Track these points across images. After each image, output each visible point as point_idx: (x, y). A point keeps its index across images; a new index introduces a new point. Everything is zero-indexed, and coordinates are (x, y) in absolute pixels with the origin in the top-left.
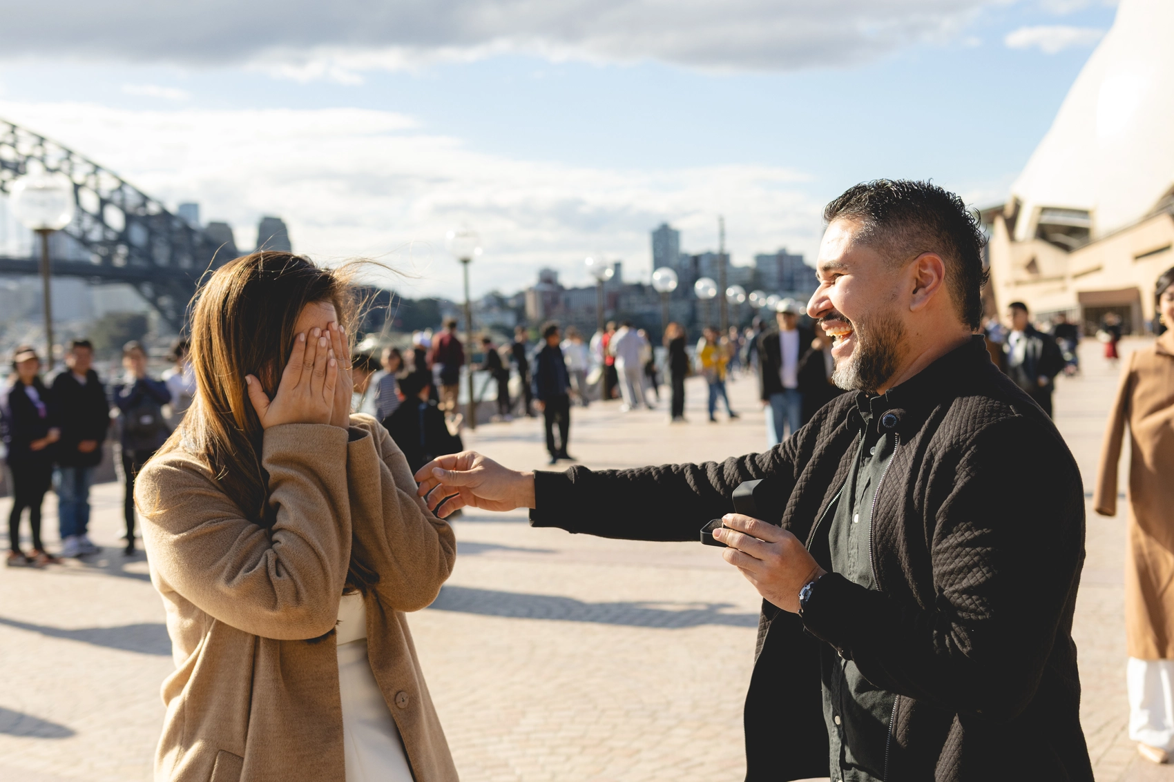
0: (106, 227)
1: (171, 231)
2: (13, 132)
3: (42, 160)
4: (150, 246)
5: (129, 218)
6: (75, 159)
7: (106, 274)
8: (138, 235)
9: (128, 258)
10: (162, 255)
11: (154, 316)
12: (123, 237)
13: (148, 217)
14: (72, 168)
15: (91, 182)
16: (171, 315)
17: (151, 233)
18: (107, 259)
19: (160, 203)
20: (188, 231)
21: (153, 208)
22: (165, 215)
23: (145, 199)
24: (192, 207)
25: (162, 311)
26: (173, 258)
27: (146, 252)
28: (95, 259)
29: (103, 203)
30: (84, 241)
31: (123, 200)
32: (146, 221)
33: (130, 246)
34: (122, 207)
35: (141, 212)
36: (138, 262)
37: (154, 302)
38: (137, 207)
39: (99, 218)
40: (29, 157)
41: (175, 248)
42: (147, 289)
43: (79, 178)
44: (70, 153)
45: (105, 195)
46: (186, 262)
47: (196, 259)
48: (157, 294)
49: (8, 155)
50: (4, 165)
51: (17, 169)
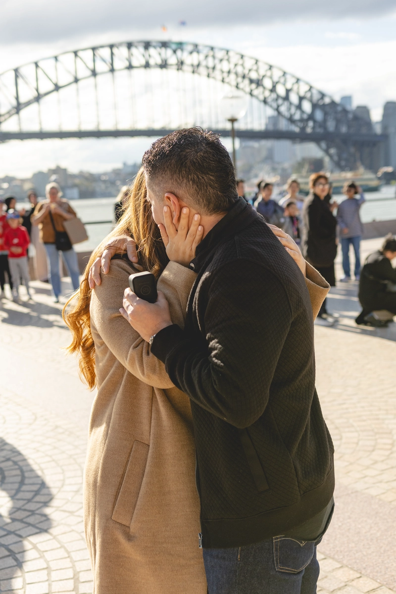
0: (303, 112)
1: (336, 112)
2: (256, 63)
3: (271, 77)
4: (325, 121)
5: (315, 106)
6: (288, 77)
7: (302, 137)
8: (319, 115)
9: (314, 128)
10: (331, 125)
11: (327, 160)
12: (311, 117)
13: (324, 105)
14: (285, 81)
15: (295, 87)
16: (336, 158)
17: (326, 114)
18: (303, 129)
19: (330, 97)
20: (345, 111)
21: (327, 100)
22: (333, 103)
23: (323, 95)
24: (347, 99)
25: (331, 156)
26: (337, 127)
27: (323, 124)
28: (296, 129)
29: (301, 99)
30: (291, 120)
31: (311, 96)
32: (323, 107)
33: (315, 121)
34: (311, 100)
35: (321, 103)
36: (319, 130)
37: (327, 151)
38: (318, 100)
39: (299, 107)
40: (264, 76)
41: (338, 122)
42: (323, 145)
43: (289, 86)
44: (285, 74)
45: (302, 94)
46: (344, 129)
47: (349, 127)
48: (328, 147)
49: (254, 75)
50: (251, 81)
51: (258, 83)
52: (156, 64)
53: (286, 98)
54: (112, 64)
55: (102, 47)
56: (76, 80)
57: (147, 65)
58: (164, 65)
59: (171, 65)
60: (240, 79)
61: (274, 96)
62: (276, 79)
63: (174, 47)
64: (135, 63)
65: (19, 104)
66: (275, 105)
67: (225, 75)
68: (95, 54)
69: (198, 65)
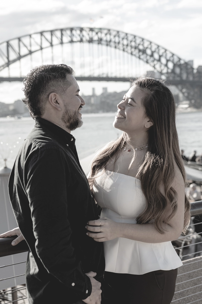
0: (168, 68)
1: (187, 69)
2: (143, 40)
3: (151, 49)
4: (181, 74)
5: (175, 65)
6: (160, 48)
8: (178, 70)
9: (174, 77)
10: (184, 76)
11: (181, 95)
12: (173, 71)
14: (159, 50)
15: (164, 55)
16: (186, 94)
17: (181, 70)
18: (168, 78)
19: (184, 60)
20: (192, 68)
21: (182, 62)
22: (186, 64)
23: (180, 59)
25: (183, 93)
26: (187, 77)
27: (180, 75)
29: (168, 61)
30: (161, 73)
31: (173, 60)
32: (180, 66)
33: (175, 74)
34: (173, 62)
35: (178, 63)
36: (178, 79)
37: (181, 91)
38: (177, 62)
39: (166, 65)
40: (147, 48)
41: (188, 74)
43: (161, 54)
45: (168, 58)
46: (191, 78)
47: (194, 77)
48: (182, 88)
49: (141, 47)
50: (140, 51)
51: (144, 52)
52: (87, 40)
53: (159, 60)
54: (62, 40)
55: (56, 30)
56: (41, 49)
57: (81, 41)
58: (91, 41)
59: (95, 41)
60: (133, 50)
61: (152, 59)
62: (153, 49)
63: (96, 31)
64: (75, 39)
65: (9, 61)
66: (152, 64)
67: (125, 47)
68: (52, 34)
69: (110, 41)
